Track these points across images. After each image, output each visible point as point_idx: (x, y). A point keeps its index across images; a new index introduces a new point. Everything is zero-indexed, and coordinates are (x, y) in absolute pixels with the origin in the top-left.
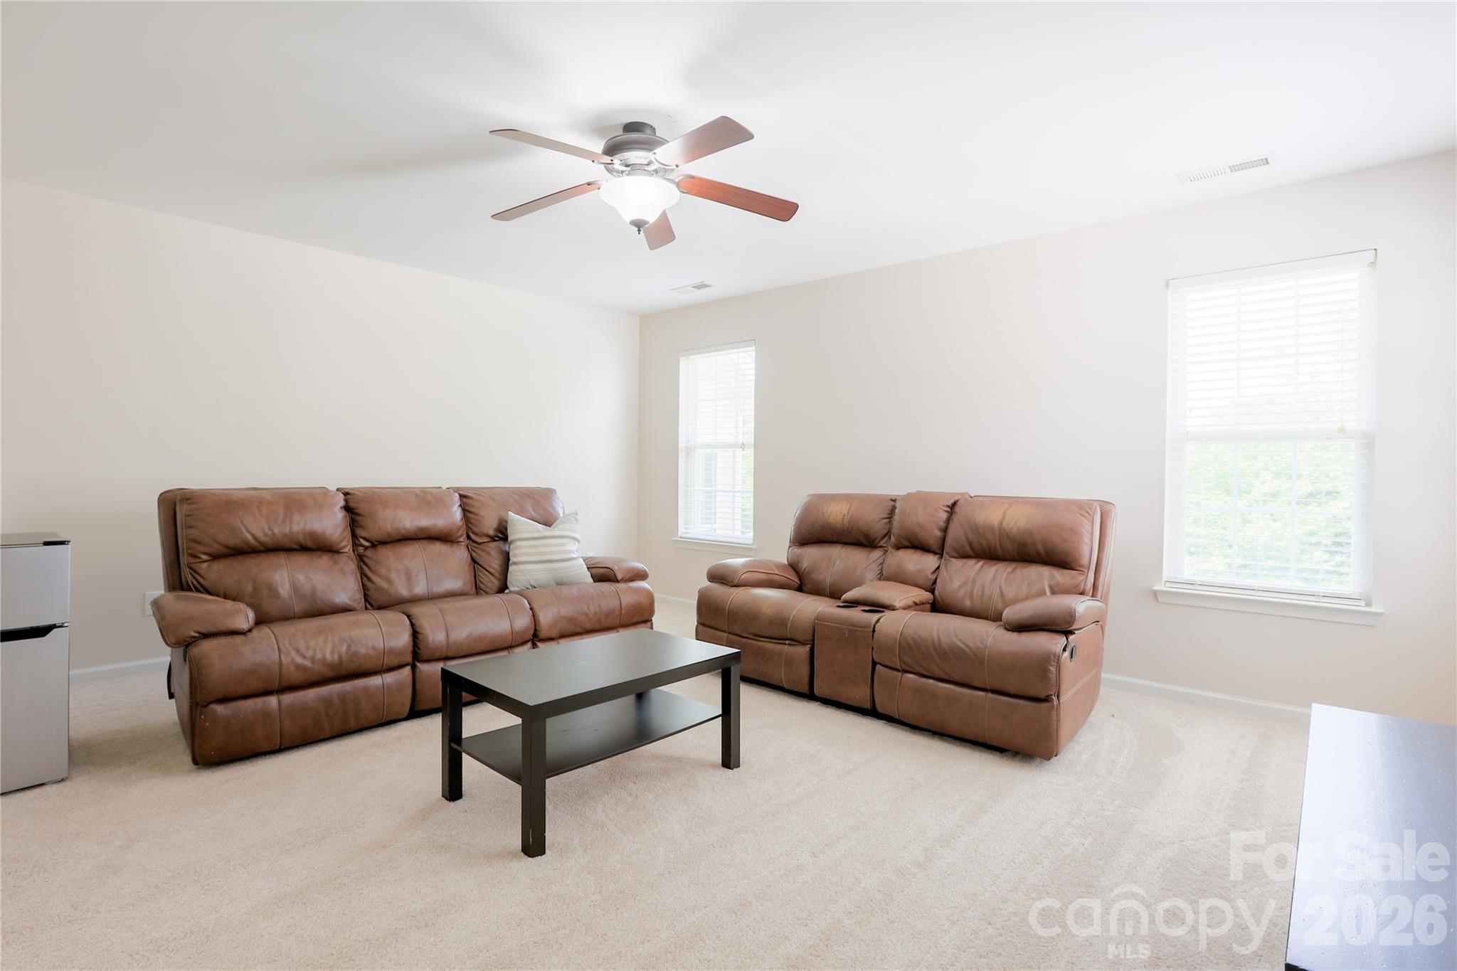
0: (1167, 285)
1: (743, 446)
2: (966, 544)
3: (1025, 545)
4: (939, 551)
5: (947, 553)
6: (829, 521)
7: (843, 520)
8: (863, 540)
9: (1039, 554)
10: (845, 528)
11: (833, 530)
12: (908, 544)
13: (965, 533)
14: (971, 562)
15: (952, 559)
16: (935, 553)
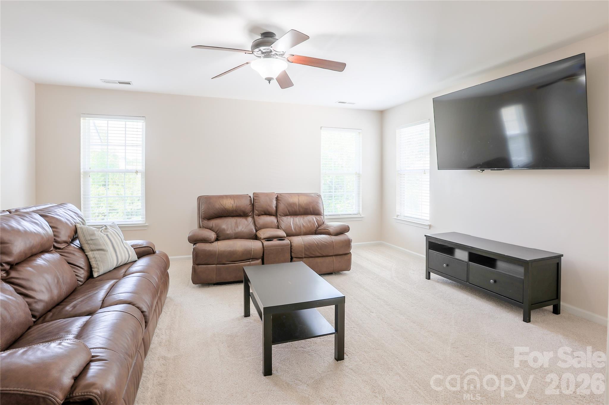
0: (321, 129)
1: (137, 172)
2: (287, 211)
3: (307, 209)
4: (276, 215)
5: (280, 215)
6: (225, 208)
7: (233, 207)
8: (242, 214)
9: (311, 211)
10: (234, 210)
11: (227, 211)
12: (263, 213)
13: (287, 207)
14: (289, 217)
15: (282, 217)
16: (274, 216)
